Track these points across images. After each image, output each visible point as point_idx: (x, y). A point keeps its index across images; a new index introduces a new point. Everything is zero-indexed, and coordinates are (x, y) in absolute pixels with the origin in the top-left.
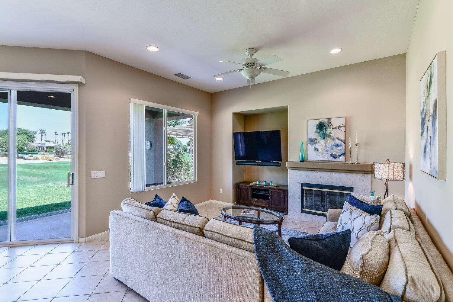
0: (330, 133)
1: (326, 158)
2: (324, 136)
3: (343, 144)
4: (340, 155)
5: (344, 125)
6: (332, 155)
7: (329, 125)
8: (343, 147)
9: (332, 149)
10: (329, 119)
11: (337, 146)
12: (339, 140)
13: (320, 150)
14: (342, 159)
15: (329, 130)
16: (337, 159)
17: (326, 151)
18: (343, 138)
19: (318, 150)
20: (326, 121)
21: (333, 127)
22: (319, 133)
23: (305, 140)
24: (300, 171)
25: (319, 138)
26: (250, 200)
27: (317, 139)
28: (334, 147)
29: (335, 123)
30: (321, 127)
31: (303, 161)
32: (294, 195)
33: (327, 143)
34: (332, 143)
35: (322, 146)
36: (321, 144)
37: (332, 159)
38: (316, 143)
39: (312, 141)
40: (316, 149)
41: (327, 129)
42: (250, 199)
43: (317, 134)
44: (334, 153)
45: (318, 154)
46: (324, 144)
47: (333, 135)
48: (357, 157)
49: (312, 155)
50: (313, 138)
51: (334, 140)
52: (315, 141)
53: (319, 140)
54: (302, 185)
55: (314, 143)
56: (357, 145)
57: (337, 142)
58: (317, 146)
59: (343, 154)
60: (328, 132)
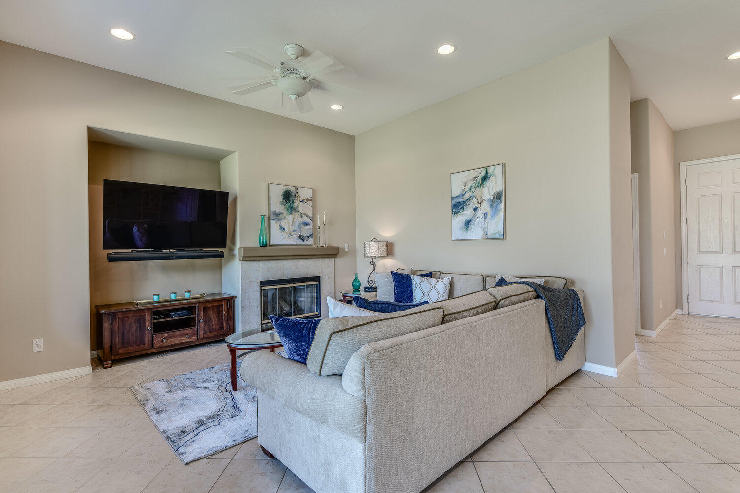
0: (298, 206)
1: (293, 241)
2: (291, 210)
3: (311, 223)
4: (308, 237)
5: (311, 199)
6: (302, 238)
7: (297, 196)
8: (311, 227)
9: (300, 228)
10: (297, 188)
11: (305, 224)
12: (308, 216)
13: (286, 230)
14: (311, 241)
15: (297, 203)
16: (306, 242)
17: (294, 231)
18: (310, 214)
19: (284, 229)
20: (293, 189)
21: (301, 200)
22: (285, 205)
23: (266, 213)
24: (258, 263)
25: (285, 212)
26: (150, 338)
27: (282, 214)
28: (302, 226)
29: (305, 194)
30: (287, 196)
31: (264, 246)
32: (250, 303)
33: (295, 220)
34: (300, 220)
35: (289, 224)
36: (288, 221)
37: (300, 242)
38: (281, 219)
39: (277, 215)
40: (282, 228)
41: (294, 201)
42: (148, 337)
43: (283, 207)
44: (303, 234)
45: (284, 234)
46: (291, 222)
47: (301, 209)
48: (325, 239)
49: (278, 238)
50: (277, 211)
51: (302, 217)
52: (281, 216)
53: (285, 214)
54: (264, 283)
55: (279, 220)
56: (324, 225)
57: (306, 219)
58: (283, 224)
59: (312, 235)
60: (295, 206)
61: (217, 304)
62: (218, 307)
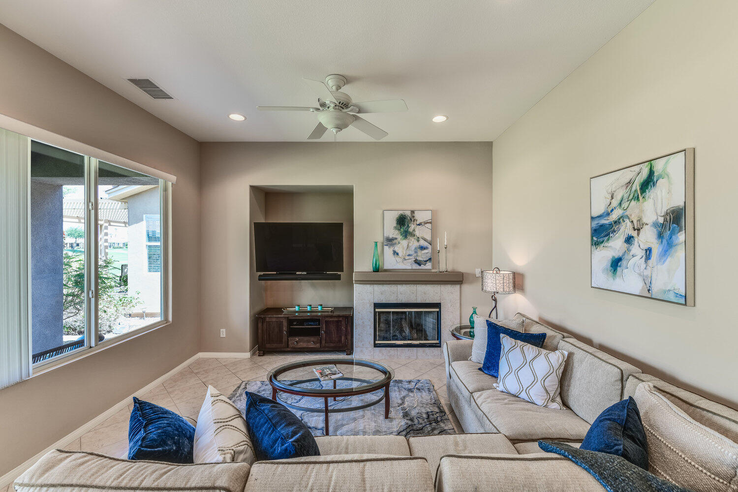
0: (414, 230)
1: (409, 265)
2: (406, 234)
3: (430, 246)
4: (426, 261)
5: (430, 221)
6: (418, 262)
7: (413, 220)
8: (429, 250)
9: (416, 252)
10: (413, 212)
11: (422, 248)
12: (425, 240)
13: (400, 254)
14: (429, 266)
15: (412, 227)
16: (423, 267)
17: (409, 255)
18: (429, 238)
19: (398, 254)
20: (408, 213)
21: (418, 223)
22: (399, 230)
23: (380, 239)
24: (372, 286)
25: (399, 237)
26: (286, 340)
27: (396, 239)
28: (419, 250)
29: (421, 217)
30: (402, 221)
31: (377, 270)
32: (363, 323)
33: (410, 245)
34: (416, 244)
35: (403, 248)
36: (402, 246)
37: (416, 267)
38: (395, 244)
39: (390, 241)
40: (395, 253)
41: (410, 225)
42: (285, 339)
43: (397, 232)
44: (419, 258)
45: (398, 259)
46: (405, 246)
47: (417, 233)
48: (446, 263)
49: (390, 262)
50: (391, 237)
51: (418, 241)
52: (395, 241)
53: (399, 239)
54: (376, 305)
55: (393, 245)
56: (446, 248)
57: (423, 243)
58: (397, 249)
59: (430, 259)
60: (411, 230)
61: (337, 319)
62: (337, 322)
